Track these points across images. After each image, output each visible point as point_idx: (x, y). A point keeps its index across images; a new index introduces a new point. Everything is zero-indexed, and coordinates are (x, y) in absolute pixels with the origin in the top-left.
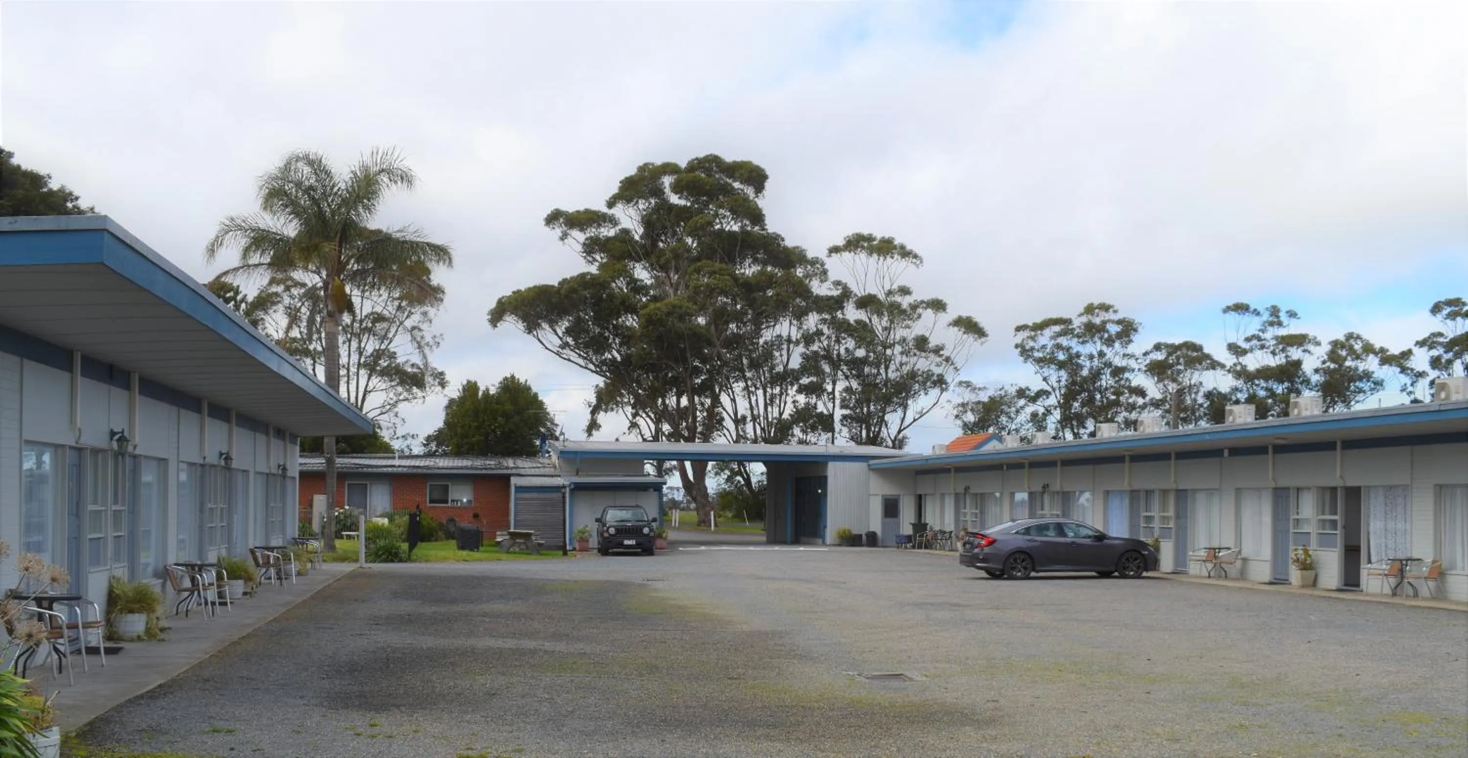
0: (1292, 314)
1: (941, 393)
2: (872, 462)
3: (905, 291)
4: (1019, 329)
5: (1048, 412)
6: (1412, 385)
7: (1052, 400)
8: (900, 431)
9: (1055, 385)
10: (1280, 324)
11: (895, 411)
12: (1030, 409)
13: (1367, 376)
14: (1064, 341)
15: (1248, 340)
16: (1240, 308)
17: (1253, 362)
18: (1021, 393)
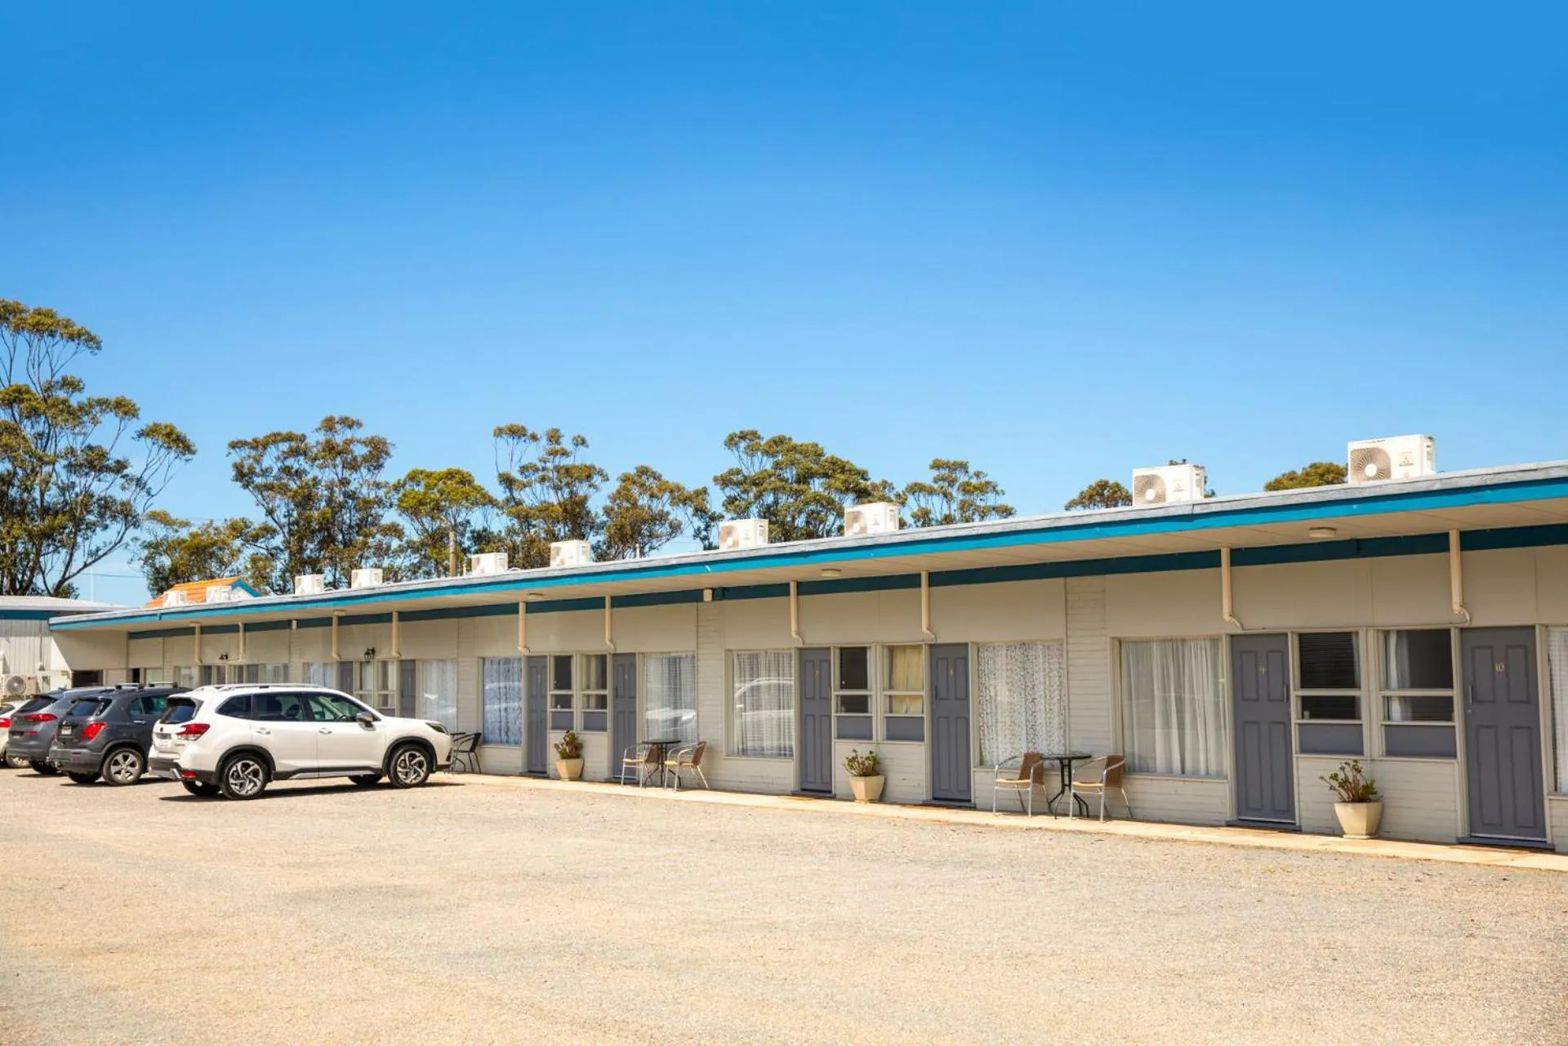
0: (581, 442)
1: (126, 529)
2: (53, 620)
3: (72, 385)
4: (234, 445)
5: (273, 555)
6: (706, 529)
7: (278, 541)
8: (64, 579)
9: (284, 520)
10: (565, 453)
11: (56, 550)
12: (249, 551)
13: (662, 517)
14: (294, 463)
15: (524, 469)
16: (516, 432)
17: (530, 497)
18: (238, 529)
